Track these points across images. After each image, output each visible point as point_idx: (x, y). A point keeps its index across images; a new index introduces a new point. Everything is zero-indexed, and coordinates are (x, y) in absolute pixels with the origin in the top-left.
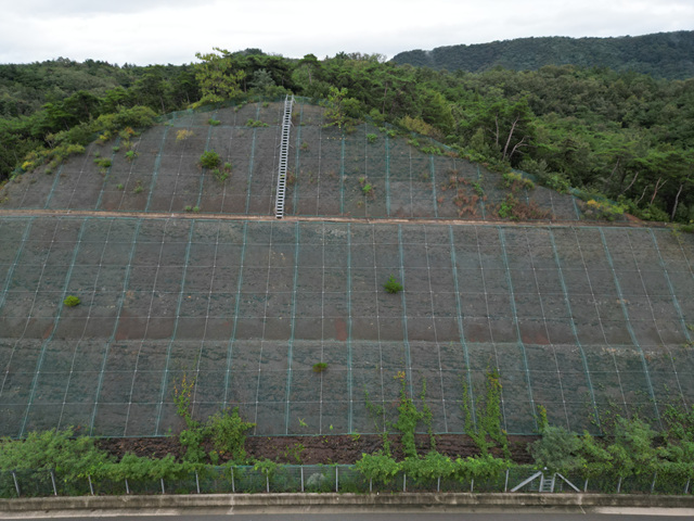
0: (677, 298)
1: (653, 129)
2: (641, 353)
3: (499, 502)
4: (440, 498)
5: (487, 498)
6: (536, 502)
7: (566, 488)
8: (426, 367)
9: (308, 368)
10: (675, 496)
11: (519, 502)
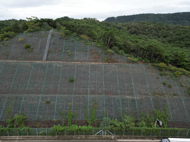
0: (148, 83)
1: (166, 38)
2: (136, 98)
3: (91, 138)
4: (75, 137)
5: (88, 137)
6: (101, 138)
7: (110, 134)
8: (77, 102)
9: (45, 102)
10: (139, 136)
11: (96, 138)
